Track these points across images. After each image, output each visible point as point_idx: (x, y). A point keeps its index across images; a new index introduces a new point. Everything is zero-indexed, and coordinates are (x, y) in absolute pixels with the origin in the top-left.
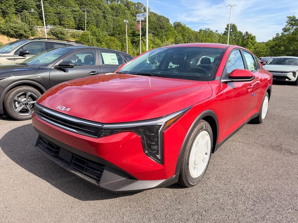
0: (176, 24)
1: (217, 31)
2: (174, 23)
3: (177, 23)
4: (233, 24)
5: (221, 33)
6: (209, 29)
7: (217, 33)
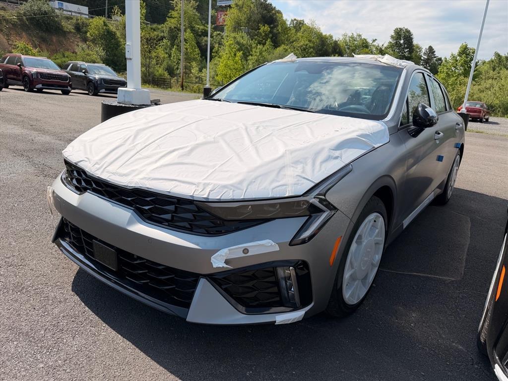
0: (295, 22)
1: (374, 41)
2: (292, 20)
3: (297, 21)
4: (406, 30)
5: (383, 45)
6: (360, 36)
7: (374, 43)
